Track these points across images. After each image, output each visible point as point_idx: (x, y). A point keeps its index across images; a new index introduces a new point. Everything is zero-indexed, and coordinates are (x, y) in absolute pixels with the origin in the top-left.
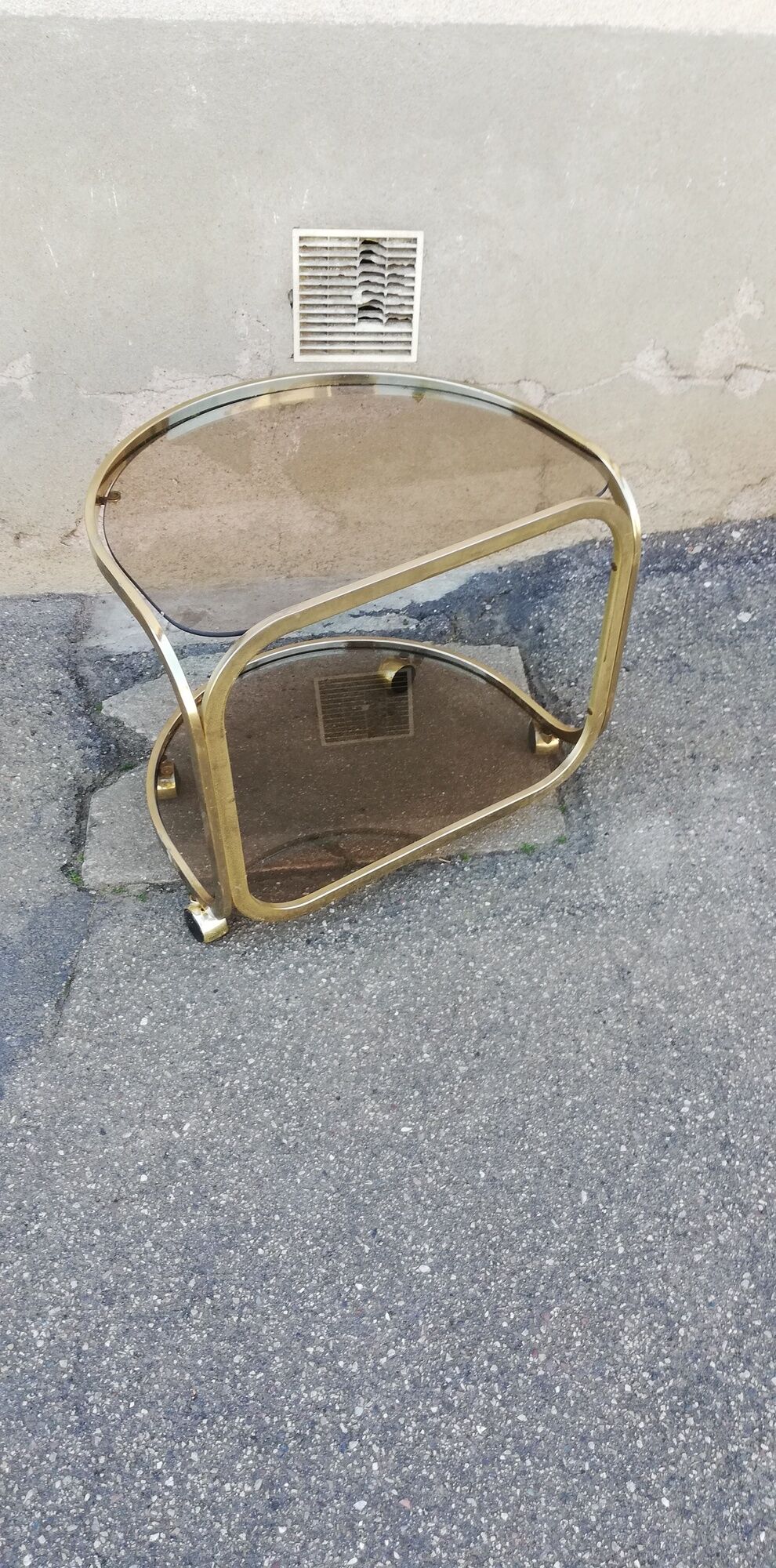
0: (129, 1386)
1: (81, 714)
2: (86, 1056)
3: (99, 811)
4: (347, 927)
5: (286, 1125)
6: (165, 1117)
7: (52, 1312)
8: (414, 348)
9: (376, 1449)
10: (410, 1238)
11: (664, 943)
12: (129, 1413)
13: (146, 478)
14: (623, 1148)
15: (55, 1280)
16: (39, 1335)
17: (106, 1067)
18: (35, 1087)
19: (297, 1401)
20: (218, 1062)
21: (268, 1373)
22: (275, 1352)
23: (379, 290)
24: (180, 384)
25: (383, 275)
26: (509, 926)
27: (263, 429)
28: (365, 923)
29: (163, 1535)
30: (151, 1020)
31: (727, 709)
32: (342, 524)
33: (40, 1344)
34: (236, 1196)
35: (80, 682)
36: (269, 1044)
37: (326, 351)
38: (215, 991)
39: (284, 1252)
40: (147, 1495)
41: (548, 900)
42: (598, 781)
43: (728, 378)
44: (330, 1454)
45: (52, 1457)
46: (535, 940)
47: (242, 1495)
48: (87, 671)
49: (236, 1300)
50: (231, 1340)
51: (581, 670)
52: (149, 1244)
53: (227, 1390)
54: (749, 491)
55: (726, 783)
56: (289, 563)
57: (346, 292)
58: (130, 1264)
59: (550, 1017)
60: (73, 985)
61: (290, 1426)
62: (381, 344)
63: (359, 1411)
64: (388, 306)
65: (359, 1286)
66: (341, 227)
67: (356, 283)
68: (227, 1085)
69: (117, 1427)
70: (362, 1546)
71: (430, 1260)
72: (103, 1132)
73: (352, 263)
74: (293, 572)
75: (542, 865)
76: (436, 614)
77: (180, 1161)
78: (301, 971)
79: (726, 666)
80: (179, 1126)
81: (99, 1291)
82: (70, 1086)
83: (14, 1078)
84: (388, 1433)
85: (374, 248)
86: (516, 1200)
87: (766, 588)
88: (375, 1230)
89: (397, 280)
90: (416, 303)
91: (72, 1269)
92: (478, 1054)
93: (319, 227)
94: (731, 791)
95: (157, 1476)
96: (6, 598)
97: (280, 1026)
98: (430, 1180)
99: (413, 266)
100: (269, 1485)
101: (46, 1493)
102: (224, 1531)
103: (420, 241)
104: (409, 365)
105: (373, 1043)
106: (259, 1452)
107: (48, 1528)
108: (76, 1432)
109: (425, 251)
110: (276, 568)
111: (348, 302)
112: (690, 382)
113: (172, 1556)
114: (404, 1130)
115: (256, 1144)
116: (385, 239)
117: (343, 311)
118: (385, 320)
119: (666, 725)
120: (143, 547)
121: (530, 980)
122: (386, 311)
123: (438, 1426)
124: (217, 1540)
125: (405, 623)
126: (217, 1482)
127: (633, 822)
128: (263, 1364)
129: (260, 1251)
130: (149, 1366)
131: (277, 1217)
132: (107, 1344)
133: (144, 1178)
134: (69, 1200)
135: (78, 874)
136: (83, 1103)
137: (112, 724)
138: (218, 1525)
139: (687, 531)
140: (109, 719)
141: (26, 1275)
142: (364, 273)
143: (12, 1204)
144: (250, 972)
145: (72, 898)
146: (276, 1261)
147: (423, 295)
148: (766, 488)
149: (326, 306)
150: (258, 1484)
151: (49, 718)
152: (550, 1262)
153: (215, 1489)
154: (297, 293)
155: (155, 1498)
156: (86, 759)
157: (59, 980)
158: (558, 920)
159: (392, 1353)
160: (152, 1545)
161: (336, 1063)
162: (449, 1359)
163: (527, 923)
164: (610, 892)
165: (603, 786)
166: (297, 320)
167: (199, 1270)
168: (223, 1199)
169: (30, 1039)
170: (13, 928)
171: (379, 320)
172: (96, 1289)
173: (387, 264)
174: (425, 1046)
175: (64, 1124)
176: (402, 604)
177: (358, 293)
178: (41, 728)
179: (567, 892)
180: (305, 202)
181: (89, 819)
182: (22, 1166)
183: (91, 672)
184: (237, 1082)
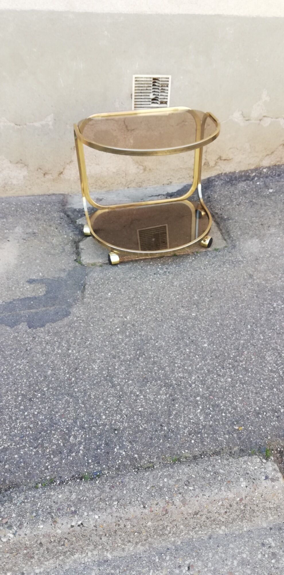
0: (125, 376)
1: (70, 223)
2: (94, 303)
3: (82, 246)
4: (165, 270)
5: (158, 315)
6: (121, 315)
7: (98, 361)
9: (200, 386)
10: (200, 339)
11: (261, 268)
12: (126, 382)
14: (258, 315)
15: (97, 354)
16: (96, 367)
17: (101, 305)
18: (80, 311)
20: (134, 302)
21: (165, 371)
22: (166, 366)
23: (157, 94)
25: (159, 89)
26: (214, 267)
28: (171, 269)
29: (143, 409)
30: (111, 294)
31: (270, 213)
32: (145, 170)
34: (147, 332)
35: (68, 216)
36: (148, 298)
38: (129, 286)
39: (164, 344)
41: (225, 260)
43: (260, 120)
44: (187, 388)
45: (106, 393)
46: (223, 270)
47: (164, 398)
48: (69, 213)
49: (152, 355)
50: (153, 364)
51: (224, 206)
52: (123, 344)
53: (154, 375)
54: (268, 157)
55: (273, 230)
56: (128, 183)
57: (148, 94)
58: (119, 349)
59: (231, 287)
60: (85, 287)
61: (174, 382)
63: (193, 378)
64: (160, 99)
65: (188, 350)
66: (148, 74)
67: (151, 91)
68: (138, 307)
69: (123, 386)
70: (201, 407)
71: (207, 343)
72: (103, 320)
73: (150, 85)
74: (130, 186)
77: (128, 325)
78: (154, 280)
79: (267, 203)
80: (126, 317)
82: (90, 310)
83: (73, 309)
84: (203, 382)
85: (156, 81)
86: (229, 328)
88: (190, 337)
89: (163, 91)
90: (169, 97)
91: (101, 352)
92: (211, 296)
93: (140, 74)
94: (275, 232)
95: (138, 396)
96: (40, 195)
97: (151, 293)
98: (203, 325)
99: (167, 86)
100: (171, 395)
101: (106, 402)
102: (160, 407)
103: (170, 78)
105: (180, 296)
106: (166, 388)
107: (108, 409)
108: (112, 387)
109: (172, 81)
110: (124, 185)
111: (149, 97)
112: (249, 121)
113: (146, 413)
114: (193, 314)
115: (150, 321)
116: (160, 78)
117: (147, 100)
118: (159, 103)
119: (252, 218)
121: (223, 279)
122: (160, 100)
123: (217, 380)
124: (158, 409)
126: (156, 396)
127: (247, 241)
128: (163, 369)
129: (157, 344)
130: (130, 371)
131: (160, 336)
132: (116, 367)
133: (118, 330)
134: (97, 336)
135: (80, 261)
136: (96, 314)
137: (80, 226)
138: (158, 405)
139: (250, 170)
140: (79, 225)
141: (88, 353)
142: (153, 89)
143: (80, 338)
144: (139, 281)
145: (79, 267)
146: (162, 346)
147: (171, 95)
148: (273, 156)
149: (142, 99)
150: (168, 396)
151: (61, 225)
152: (242, 342)
154: (133, 94)
155: (138, 401)
156: (75, 234)
157: (81, 286)
158: (229, 265)
159: (200, 364)
160: (139, 411)
161: (170, 301)
162: (217, 364)
163: (220, 266)
164: (242, 257)
165: (235, 233)
166: (133, 103)
167: (140, 349)
168: (143, 333)
169: (75, 300)
170: (63, 275)
171: (157, 103)
172: (110, 356)
173: (160, 85)
174: (195, 295)
175: (91, 319)
176: (165, 193)
177: (151, 95)
178: (59, 227)
179: (230, 258)
180: (137, 66)
181: (80, 248)
182: (81, 329)
183: (71, 213)
184: (141, 306)
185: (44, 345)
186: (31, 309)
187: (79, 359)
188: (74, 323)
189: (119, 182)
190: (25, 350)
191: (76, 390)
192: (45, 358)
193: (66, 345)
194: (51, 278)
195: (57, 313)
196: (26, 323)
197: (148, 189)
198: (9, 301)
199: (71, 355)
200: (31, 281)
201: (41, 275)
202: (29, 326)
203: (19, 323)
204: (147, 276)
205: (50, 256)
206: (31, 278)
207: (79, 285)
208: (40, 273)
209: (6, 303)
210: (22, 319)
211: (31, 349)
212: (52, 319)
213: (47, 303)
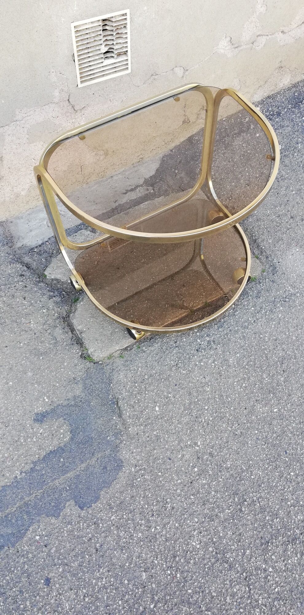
0: (238, 545)
1: (39, 282)
2: (144, 432)
3: (79, 325)
4: (208, 339)
5: (234, 427)
6: (189, 443)
7: (195, 534)
8: (129, 66)
10: (299, 449)
12: (244, 554)
13: (20, 162)
15: (189, 521)
16: (195, 543)
17: (155, 433)
18: (132, 453)
19: (295, 522)
20: (194, 413)
21: (279, 517)
22: (278, 510)
23: (111, 43)
24: (29, 114)
25: (112, 35)
26: (266, 315)
27: (69, 124)
28: (213, 334)
29: (279, 588)
30: (159, 407)
31: (294, 192)
32: (106, 154)
33: (198, 546)
34: (232, 461)
35: (28, 266)
36: (208, 398)
37: (91, 79)
38: (176, 385)
39: (261, 474)
40: (266, 578)
41: (273, 298)
42: (264, 240)
43: (253, 43)
45: (228, 582)
46: (278, 317)
47: (296, 561)
48: (27, 259)
49: (255, 498)
50: (261, 512)
51: (230, 191)
52: (213, 493)
53: (271, 530)
56: (86, 178)
57: (98, 48)
58: (211, 503)
59: (300, 346)
60: (119, 405)
61: (298, 532)
62: (115, 68)
64: (117, 49)
65: (292, 474)
66: (93, 16)
67: (102, 42)
68: (203, 421)
69: (243, 561)
72: (170, 459)
73: (99, 33)
74: (89, 181)
75: (263, 284)
76: (158, 182)
77: (205, 457)
78: (202, 364)
80: (196, 444)
81: (207, 518)
82: (146, 447)
83: (122, 453)
85: (107, 23)
87: (280, 131)
88: (286, 451)
89: (120, 36)
90: (129, 45)
92: (284, 371)
93: (83, 19)
95: (265, 570)
97: (208, 389)
98: (294, 425)
99: (125, 27)
101: (233, 595)
102: (297, 576)
103: (128, 14)
104: (128, 74)
105: (246, 382)
106: (293, 545)
107: (241, 605)
108: (230, 570)
109: (131, 18)
110: (81, 182)
111: (99, 52)
112: (240, 49)
113: (286, 592)
115: (227, 438)
116: (112, 17)
117: (97, 58)
118: (116, 56)
119: (276, 207)
120: (23, 193)
121: (285, 334)
122: (116, 52)
124: (296, 580)
125: (148, 190)
126: (285, 562)
127: (285, 254)
128: (277, 516)
129: (252, 477)
130: (240, 534)
131: (251, 462)
132: (221, 535)
133: (196, 469)
134: (174, 490)
135: (89, 356)
136: (155, 451)
137: (55, 282)
138: (294, 575)
140: (52, 280)
141: (177, 525)
142: (104, 36)
143: (155, 501)
144: (184, 372)
145: (93, 368)
146: (259, 478)
147: (131, 40)
150: (299, 555)
151: (26, 289)
153: (286, 564)
154: (76, 55)
155: (269, 577)
156: (56, 303)
157: (112, 405)
158: (282, 305)
161: (237, 395)
163: (271, 311)
164: (294, 287)
165: (266, 242)
166: (77, 68)
167: (236, 494)
168: (229, 464)
169: (117, 434)
170: (78, 390)
171: (113, 57)
172: (205, 518)
173: (114, 29)
174: (264, 376)
175: (154, 462)
176: (141, 181)
177: (103, 46)
178: (26, 295)
179: (278, 293)
180: (75, 8)
181: (77, 331)
182: (148, 485)
183: (30, 260)
184: (206, 418)
185: (115, 532)
186: (67, 472)
187: (171, 539)
188: (135, 478)
189: (74, 181)
190: (94, 551)
191: (190, 591)
192: (126, 554)
193: (143, 522)
194: (66, 403)
195: (105, 468)
196: (72, 502)
197: (115, 178)
198: (28, 467)
199: (158, 536)
200: (40, 418)
201: (47, 400)
202: (79, 507)
203: (63, 505)
204: (189, 358)
205: (41, 358)
206: (36, 411)
207: (109, 405)
208: (45, 398)
209: (25, 472)
210: (64, 495)
211: (101, 545)
212: (104, 482)
213: (83, 454)
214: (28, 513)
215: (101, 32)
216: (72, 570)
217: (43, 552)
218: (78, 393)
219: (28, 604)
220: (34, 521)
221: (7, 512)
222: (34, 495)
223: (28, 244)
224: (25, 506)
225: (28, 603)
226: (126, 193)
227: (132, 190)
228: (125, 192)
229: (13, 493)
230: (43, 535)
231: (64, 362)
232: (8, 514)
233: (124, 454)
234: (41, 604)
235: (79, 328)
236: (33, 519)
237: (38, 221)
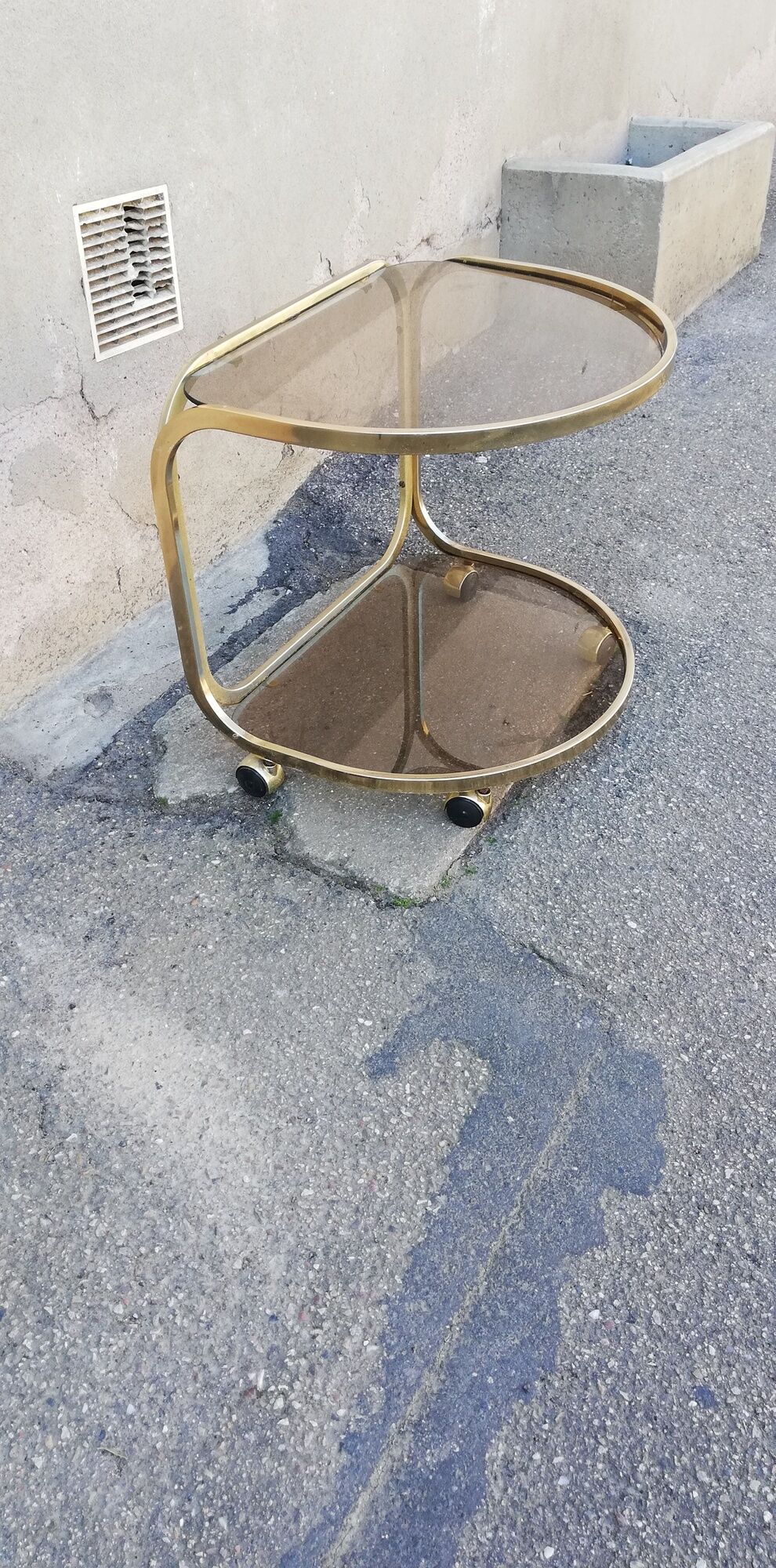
1: (157, 817)
2: (645, 979)
3: (326, 853)
4: (620, 770)
8: (179, 314)
18: (655, 1027)
23: (142, 259)
24: (11, 426)
25: (144, 242)
26: (691, 694)
27: (88, 452)
30: (634, 919)
31: (568, 511)
35: (105, 800)
37: (115, 342)
38: (632, 868)
46: (716, 688)
48: (89, 789)
55: (639, 545)
57: (121, 269)
60: (547, 956)
62: (154, 320)
64: (153, 275)
66: (112, 193)
67: (127, 255)
68: (742, 903)
72: (742, 1001)
73: (120, 235)
74: (134, 610)
76: (290, 573)
78: (650, 813)
79: (523, 490)
82: (673, 1003)
83: (633, 1039)
85: (133, 214)
89: (156, 244)
90: (173, 265)
93: (92, 199)
94: (650, 547)
97: (703, 848)
99: (164, 225)
103: (166, 196)
104: (179, 334)
109: (172, 206)
110: (121, 614)
111: (124, 279)
116: (138, 201)
117: (121, 291)
118: (152, 291)
119: (554, 539)
122: (152, 281)
125: (277, 594)
127: (638, 597)
135: (397, 899)
136: (700, 1002)
137: (194, 805)
140: (187, 802)
142: (130, 244)
144: (627, 840)
145: (425, 915)
147: (177, 254)
149: (109, 289)
151: (135, 839)
154: (86, 281)
156: (234, 837)
157: (531, 963)
158: (705, 670)
163: (696, 684)
164: (696, 637)
166: (91, 312)
169: (590, 1011)
171: (147, 293)
173: (146, 227)
175: (715, 1023)
176: (254, 584)
177: (129, 266)
178: (144, 850)
179: (681, 654)
180: (78, 173)
181: (327, 867)
182: (744, 1070)
183: (96, 789)
184: (744, 896)
185: (760, 1198)
186: (544, 1137)
188: (703, 1071)
190: (750, 1264)
194: (419, 1008)
195: (623, 1084)
196: (612, 1192)
198: (439, 1179)
200: (382, 1065)
201: (368, 1023)
202: (634, 1192)
203: (593, 1210)
204: (615, 814)
205: (283, 951)
206: (360, 1057)
207: (523, 964)
208: (361, 1020)
209: (442, 1192)
210: (578, 1189)
211: (756, 1243)
212: (645, 1113)
213: (550, 1083)
214: (525, 1274)
215: (124, 233)
216: (736, 1334)
217: (636, 1339)
218: (430, 976)
219: (707, 1480)
220: (555, 1283)
221: (468, 1303)
222: (506, 1229)
223: (68, 763)
224: (504, 1265)
225: (703, 1477)
226: (234, 611)
227: (242, 602)
228: (230, 609)
229: (452, 1252)
230: (603, 1302)
231: (346, 935)
232: (476, 1307)
233: (640, 1039)
234: (736, 1457)
235: (329, 857)
236: (548, 1281)
237: (59, 715)
